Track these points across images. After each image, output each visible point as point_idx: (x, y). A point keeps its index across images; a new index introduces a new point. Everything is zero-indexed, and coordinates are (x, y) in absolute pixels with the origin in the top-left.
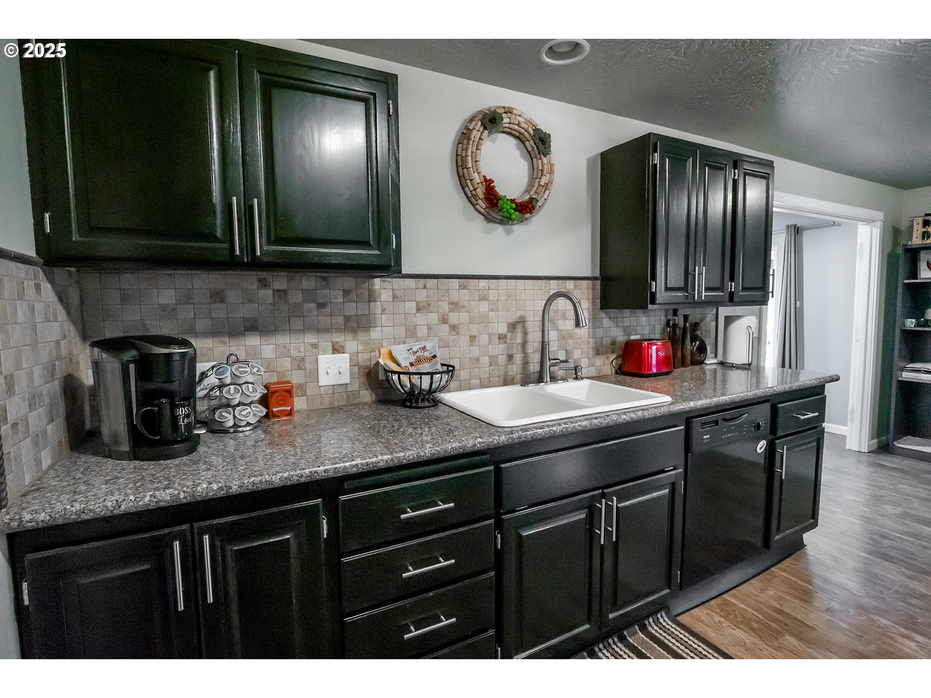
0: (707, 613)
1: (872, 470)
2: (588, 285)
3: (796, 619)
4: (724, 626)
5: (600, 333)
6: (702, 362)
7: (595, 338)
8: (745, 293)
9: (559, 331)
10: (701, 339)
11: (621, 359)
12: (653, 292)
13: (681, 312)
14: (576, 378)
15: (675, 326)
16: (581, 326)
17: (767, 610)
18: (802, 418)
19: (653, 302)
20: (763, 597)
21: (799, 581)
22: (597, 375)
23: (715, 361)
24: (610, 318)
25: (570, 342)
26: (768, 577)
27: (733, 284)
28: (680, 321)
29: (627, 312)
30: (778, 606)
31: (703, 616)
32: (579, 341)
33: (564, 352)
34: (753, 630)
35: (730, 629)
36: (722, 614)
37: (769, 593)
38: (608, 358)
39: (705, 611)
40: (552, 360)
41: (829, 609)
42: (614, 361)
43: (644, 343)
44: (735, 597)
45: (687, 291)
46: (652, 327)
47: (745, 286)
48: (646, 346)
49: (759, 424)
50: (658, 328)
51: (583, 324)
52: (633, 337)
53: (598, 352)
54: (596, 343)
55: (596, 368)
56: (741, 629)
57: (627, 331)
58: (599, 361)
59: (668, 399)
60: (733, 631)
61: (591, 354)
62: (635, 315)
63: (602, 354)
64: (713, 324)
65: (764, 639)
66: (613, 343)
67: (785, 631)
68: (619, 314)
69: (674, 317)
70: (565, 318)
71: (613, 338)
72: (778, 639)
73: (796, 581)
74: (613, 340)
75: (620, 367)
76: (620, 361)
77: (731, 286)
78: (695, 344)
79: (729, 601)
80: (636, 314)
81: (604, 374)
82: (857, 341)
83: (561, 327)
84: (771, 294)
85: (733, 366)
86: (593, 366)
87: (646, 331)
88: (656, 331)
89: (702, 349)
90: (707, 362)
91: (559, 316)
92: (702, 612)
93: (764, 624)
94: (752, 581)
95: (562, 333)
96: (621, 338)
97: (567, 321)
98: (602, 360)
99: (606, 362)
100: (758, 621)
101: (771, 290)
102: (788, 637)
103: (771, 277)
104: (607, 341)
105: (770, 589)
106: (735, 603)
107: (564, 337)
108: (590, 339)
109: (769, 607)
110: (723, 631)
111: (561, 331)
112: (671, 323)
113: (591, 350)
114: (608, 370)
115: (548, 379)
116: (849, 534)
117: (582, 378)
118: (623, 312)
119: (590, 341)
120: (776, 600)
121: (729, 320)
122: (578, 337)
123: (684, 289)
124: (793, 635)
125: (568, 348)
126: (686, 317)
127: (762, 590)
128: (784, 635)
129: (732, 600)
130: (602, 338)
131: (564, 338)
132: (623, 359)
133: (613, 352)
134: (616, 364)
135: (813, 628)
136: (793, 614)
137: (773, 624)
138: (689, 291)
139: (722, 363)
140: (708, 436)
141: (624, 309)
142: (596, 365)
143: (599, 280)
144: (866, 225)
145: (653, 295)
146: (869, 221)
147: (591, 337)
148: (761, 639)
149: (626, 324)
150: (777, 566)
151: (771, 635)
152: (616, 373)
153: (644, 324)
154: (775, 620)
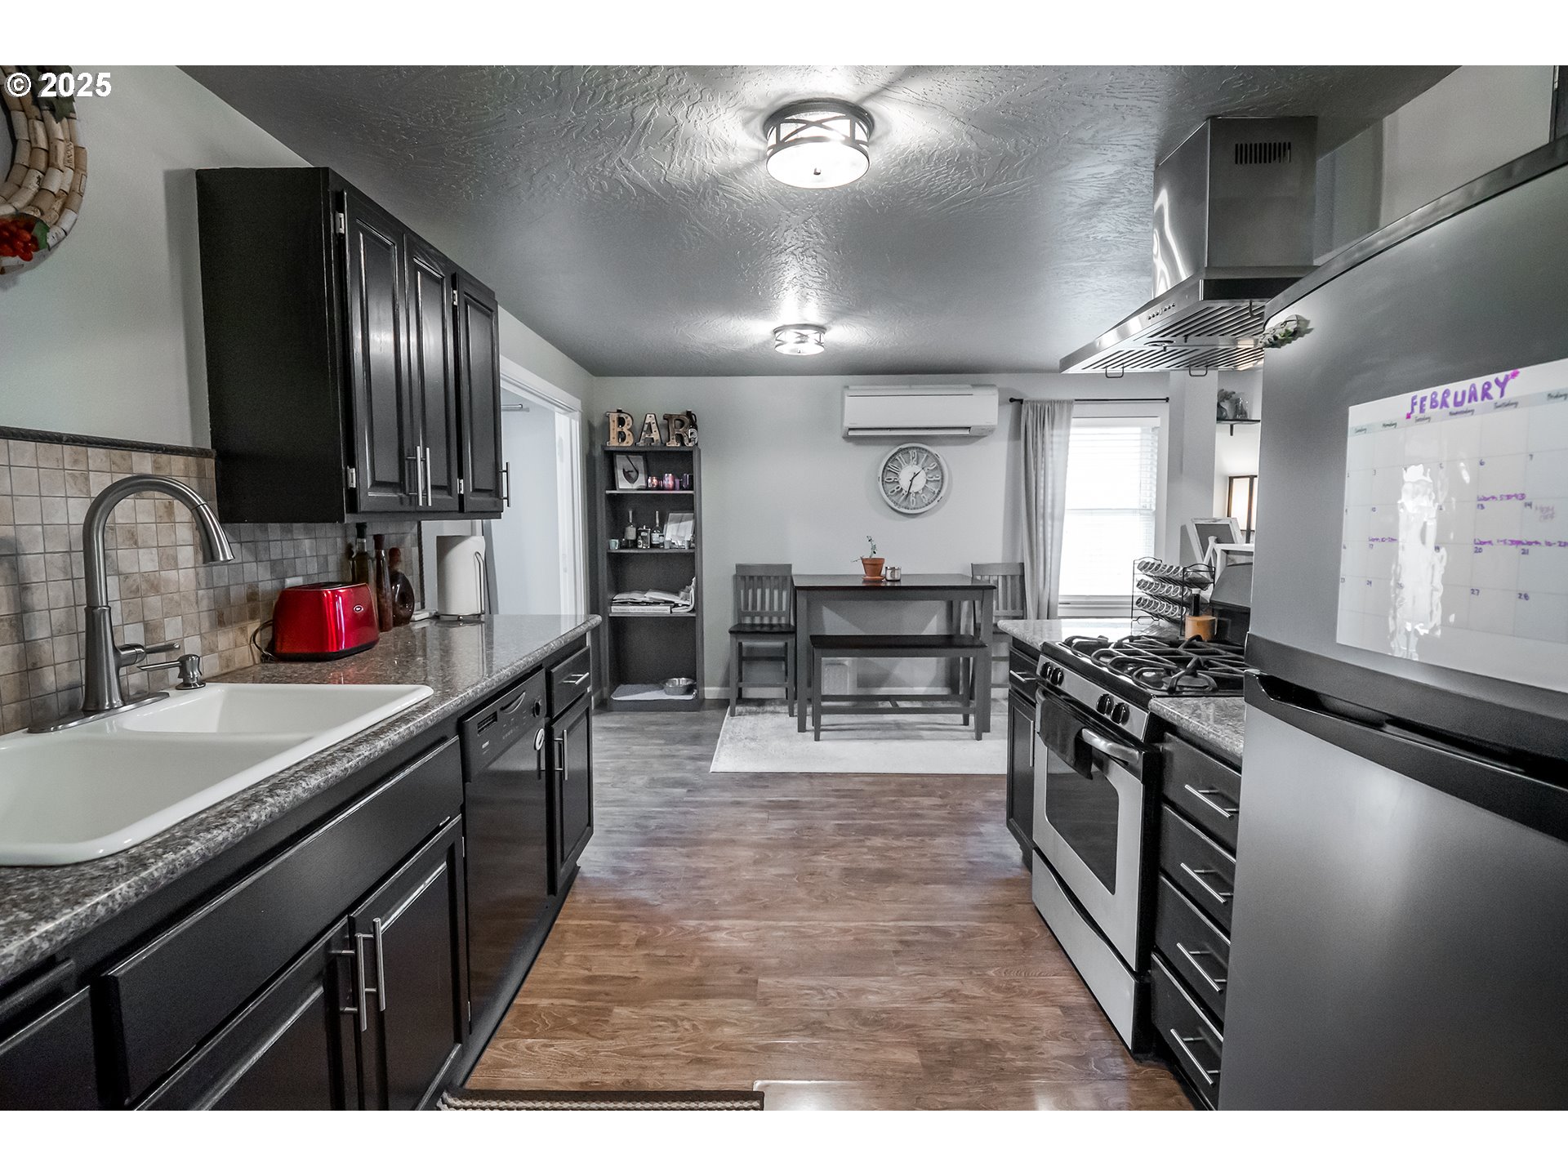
0: (506, 1047)
1: (601, 738)
2: (187, 466)
3: (614, 977)
4: (537, 1049)
5: (222, 575)
6: (407, 619)
7: (213, 588)
8: (477, 499)
9: (122, 577)
10: (404, 577)
11: (270, 629)
12: (352, 488)
13: (371, 531)
14: (186, 685)
15: (362, 555)
16: (222, 559)
17: (577, 987)
18: (577, 683)
19: (353, 508)
20: (565, 972)
21: (594, 922)
22: (225, 671)
23: (426, 615)
24: (241, 543)
25: (154, 601)
26: (558, 936)
27: (462, 481)
28: (369, 545)
29: (274, 529)
30: (587, 973)
31: (501, 1055)
32: (176, 597)
33: (140, 627)
34: (574, 1029)
35: (548, 1049)
36: (526, 1033)
37: (569, 960)
38: (243, 630)
39: (501, 1045)
40: (124, 649)
41: (638, 941)
42: (258, 635)
43: (326, 592)
44: (530, 994)
45: (403, 490)
46: (321, 558)
47: (477, 487)
48: (331, 597)
49: (537, 704)
50: (333, 561)
51: (224, 556)
52: (290, 582)
53: (221, 620)
54: (216, 600)
55: (220, 657)
56: (560, 1038)
57: (278, 568)
58: (224, 639)
59: (426, 692)
60: (552, 1049)
61: (206, 625)
62: (289, 536)
63: (231, 624)
64: (416, 550)
65: (593, 1034)
66: (252, 597)
67: (610, 1004)
68: (259, 535)
69: (359, 540)
70: (136, 543)
71: (251, 586)
72: (608, 1021)
73: (590, 924)
74: (250, 591)
75: (271, 647)
76: (268, 634)
77: (461, 486)
78: (396, 588)
79: (525, 1005)
80: (292, 535)
81: (237, 666)
82: (565, 571)
83: (125, 567)
84: (505, 501)
85: (459, 620)
86: (212, 651)
87: (313, 568)
88: (329, 566)
89: (406, 597)
90: (416, 617)
91: (120, 540)
92: (497, 1049)
93: (582, 1011)
94: (540, 955)
95: (130, 581)
96: (267, 584)
97: (141, 551)
98: (231, 635)
99: (242, 639)
100: (575, 1011)
101: (505, 495)
102: (617, 1010)
103: (504, 474)
104: (238, 593)
105: (567, 953)
106: (534, 1003)
107: (138, 589)
108: (201, 592)
109: (576, 981)
110: (539, 1060)
111: (127, 576)
112: (355, 550)
113: (204, 615)
114: (246, 655)
115: (117, 701)
116: (615, 829)
117: (202, 683)
118: (266, 530)
119: (203, 596)
120: (580, 966)
121: (445, 545)
122: (173, 588)
123: (399, 486)
124: (621, 1003)
125: (149, 617)
126: (378, 540)
127: (559, 961)
128: (611, 1011)
129: (530, 1001)
130: (228, 588)
131: (136, 592)
132: (274, 630)
133: (253, 618)
134: (261, 641)
135: (636, 977)
136: (608, 973)
137: (593, 1003)
138: (407, 490)
139: (436, 617)
140: (487, 743)
141: (268, 522)
142: (220, 648)
143: (210, 457)
144: (564, 414)
145: (353, 494)
146: (568, 410)
147: (203, 586)
148: (590, 1036)
149: (275, 554)
150: (560, 916)
151: (597, 1021)
152: (264, 659)
153: (308, 554)
154: (591, 996)
